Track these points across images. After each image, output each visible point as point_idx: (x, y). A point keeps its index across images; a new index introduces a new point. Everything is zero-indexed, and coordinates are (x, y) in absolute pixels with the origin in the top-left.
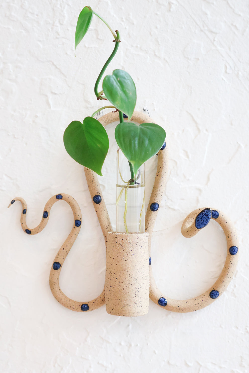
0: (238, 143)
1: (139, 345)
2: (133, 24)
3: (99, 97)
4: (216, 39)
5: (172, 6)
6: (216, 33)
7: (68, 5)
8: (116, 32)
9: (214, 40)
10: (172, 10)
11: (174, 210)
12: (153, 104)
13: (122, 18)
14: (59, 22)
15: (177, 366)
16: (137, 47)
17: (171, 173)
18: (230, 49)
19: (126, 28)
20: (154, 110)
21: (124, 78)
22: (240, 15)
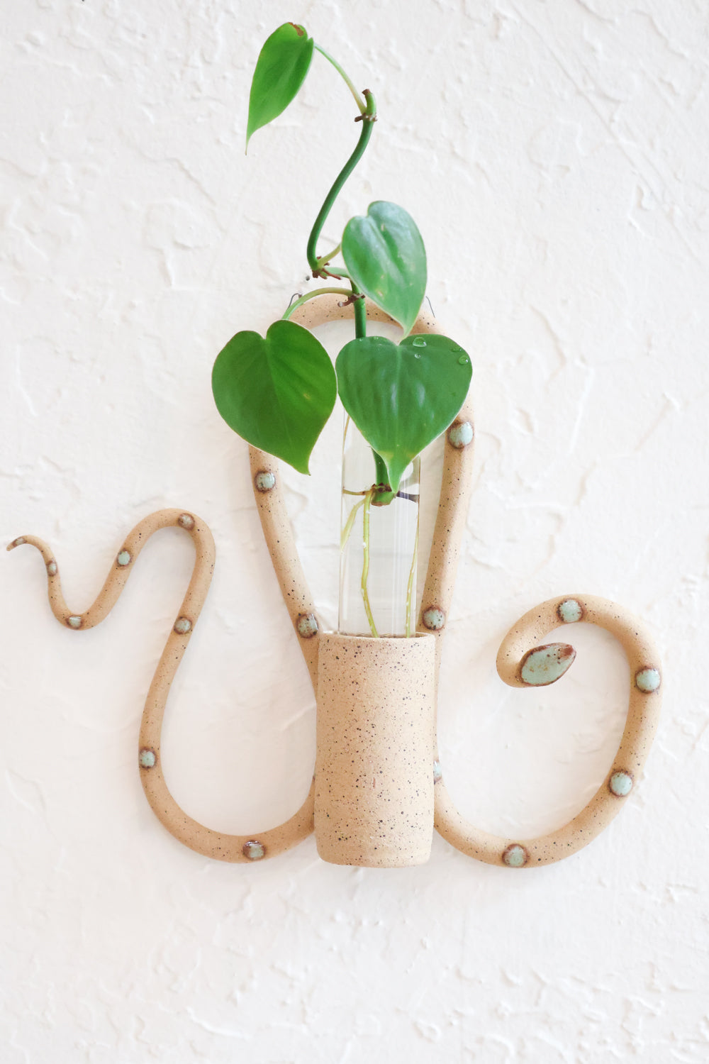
0: (664, 396)
1: (381, 923)
2: (399, 69)
3: (319, 269)
4: (616, 118)
5: (504, 24)
6: (617, 102)
7: (228, 12)
8: (364, 96)
9: (612, 120)
10: (502, 34)
11: (487, 567)
12: (443, 284)
13: (369, 53)
14: (202, 56)
15: (480, 982)
16: (406, 130)
17: (482, 469)
18: (652, 144)
19: (378, 79)
20: (446, 300)
21: (398, 225)
22: (682, 56)
